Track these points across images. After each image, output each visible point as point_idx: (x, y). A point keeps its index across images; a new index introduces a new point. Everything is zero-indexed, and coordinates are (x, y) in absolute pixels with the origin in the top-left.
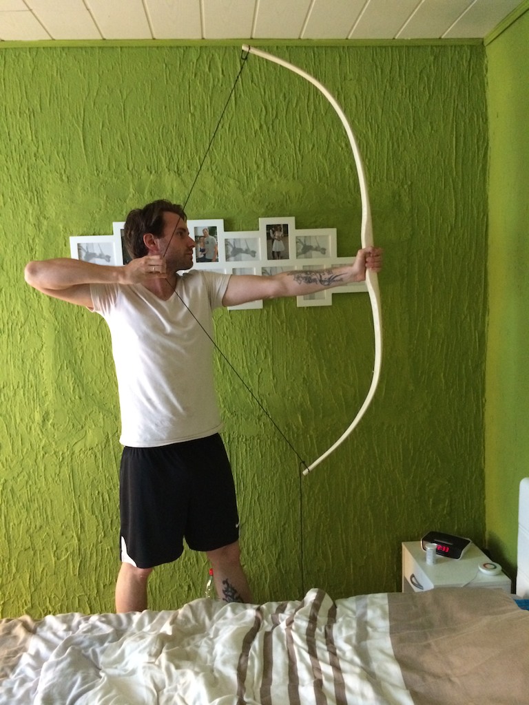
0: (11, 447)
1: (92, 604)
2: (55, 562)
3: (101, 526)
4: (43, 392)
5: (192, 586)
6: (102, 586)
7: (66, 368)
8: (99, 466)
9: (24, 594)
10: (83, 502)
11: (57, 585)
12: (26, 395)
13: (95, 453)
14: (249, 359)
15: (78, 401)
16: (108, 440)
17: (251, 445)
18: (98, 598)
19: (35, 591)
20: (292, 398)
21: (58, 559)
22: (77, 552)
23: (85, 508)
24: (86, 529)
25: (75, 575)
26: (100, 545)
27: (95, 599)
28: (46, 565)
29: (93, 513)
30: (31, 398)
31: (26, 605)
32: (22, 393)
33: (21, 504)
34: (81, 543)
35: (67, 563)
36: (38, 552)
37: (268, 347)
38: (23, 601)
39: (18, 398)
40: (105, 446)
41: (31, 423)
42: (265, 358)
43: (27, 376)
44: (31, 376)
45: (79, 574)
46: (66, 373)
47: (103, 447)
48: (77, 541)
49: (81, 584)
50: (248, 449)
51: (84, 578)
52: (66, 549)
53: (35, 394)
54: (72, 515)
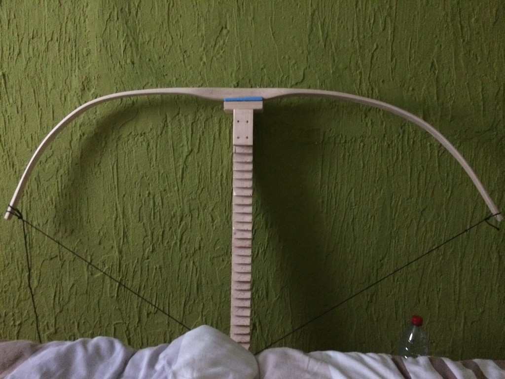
0: (39, 121)
1: (131, 336)
2: (88, 278)
3: (150, 237)
4: (85, 49)
5: (257, 324)
6: (146, 314)
7: (116, 18)
8: (151, 159)
9: (47, 314)
10: (129, 205)
11: (88, 307)
12: (62, 51)
13: (148, 140)
14: (361, 29)
15: (131, 66)
16: (165, 125)
17: (351, 149)
18: (139, 328)
19: (61, 312)
20: (413, 90)
21: (92, 274)
22: (116, 267)
23: (130, 212)
24: (130, 239)
25: (112, 297)
26: (146, 261)
27: (135, 330)
28: (77, 281)
29: (140, 219)
30: (69, 55)
31: (48, 329)
32: (57, 48)
33: (49, 198)
34: (122, 257)
35: (103, 281)
36: (67, 263)
37: (389, 15)
38: (45, 323)
39: (51, 55)
40: (162, 133)
41: (66, 91)
42: (384, 30)
43: (64, 25)
44: (70, 24)
45: (118, 296)
46: (116, 25)
47: (159, 133)
48: (117, 253)
49: (119, 309)
50: (347, 154)
51: (123, 302)
52: (103, 262)
53: (74, 50)
54: (114, 219)
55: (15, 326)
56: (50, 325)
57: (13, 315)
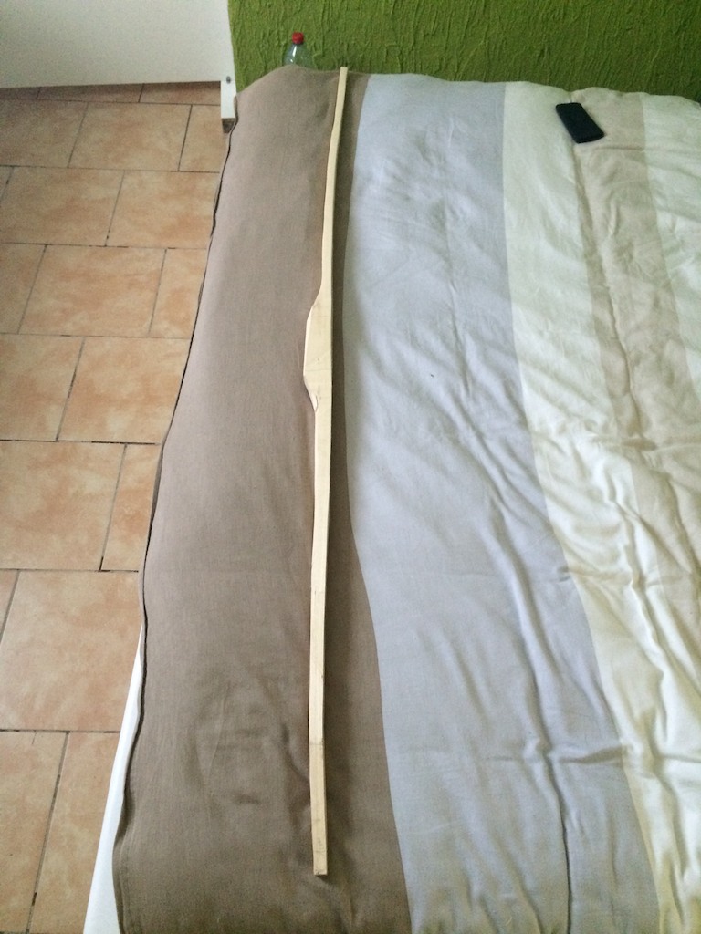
5: (546, 50)
6: (423, 35)
18: (413, 52)
19: (329, 31)
27: (410, 53)
38: (312, 44)
45: (393, 13)
55: (280, 46)
56: (318, 46)
57: (278, 34)
